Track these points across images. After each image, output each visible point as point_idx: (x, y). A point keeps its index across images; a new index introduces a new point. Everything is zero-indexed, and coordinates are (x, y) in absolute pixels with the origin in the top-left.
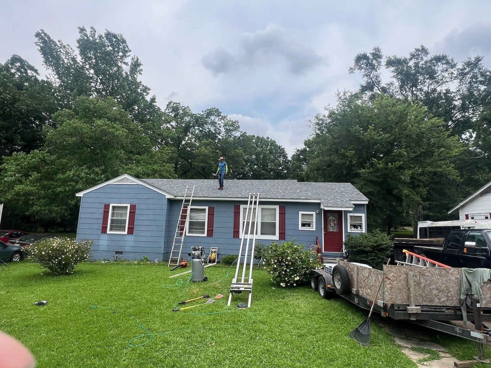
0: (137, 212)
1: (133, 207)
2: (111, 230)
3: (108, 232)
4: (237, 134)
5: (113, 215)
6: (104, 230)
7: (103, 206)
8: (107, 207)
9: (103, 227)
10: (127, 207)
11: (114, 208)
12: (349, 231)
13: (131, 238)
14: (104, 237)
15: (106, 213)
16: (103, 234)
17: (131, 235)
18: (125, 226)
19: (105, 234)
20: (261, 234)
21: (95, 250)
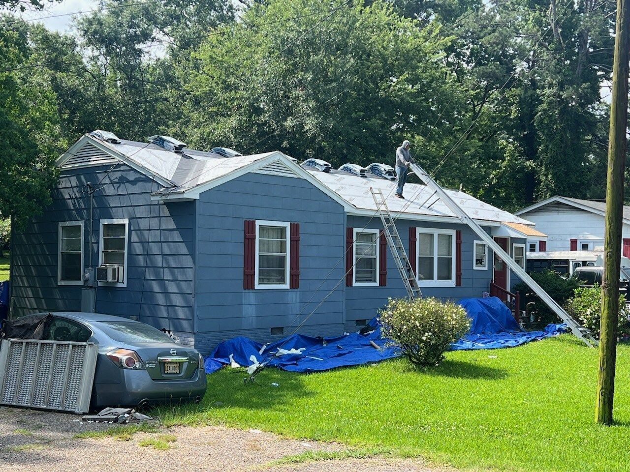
0: (302, 240)
1: (295, 230)
2: (260, 283)
3: (257, 286)
6: (249, 283)
7: (241, 226)
8: (250, 226)
9: (245, 275)
10: (284, 229)
13: (294, 297)
14: (250, 298)
15: (249, 241)
16: (247, 291)
17: (295, 290)
18: (284, 271)
19: (251, 291)
20: (439, 278)
21: (234, 331)
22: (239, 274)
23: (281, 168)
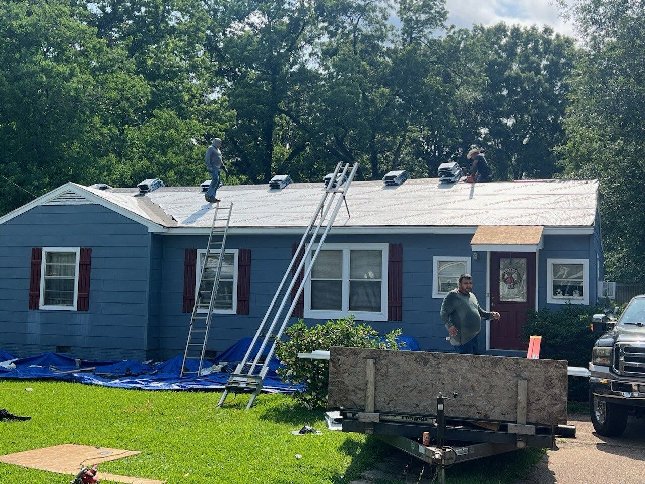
0: (95, 263)
1: (86, 254)
2: (47, 302)
3: (42, 307)
4: (439, 34)
5: (49, 270)
6: (34, 304)
7: (29, 253)
8: (37, 253)
9: (31, 296)
10: (74, 254)
11: (50, 255)
12: (550, 300)
13: (84, 317)
14: (35, 317)
15: (36, 266)
16: (32, 310)
17: (84, 312)
18: (73, 293)
19: (36, 310)
20: (351, 308)
21: (19, 344)
22: (26, 295)
23: (74, 197)
